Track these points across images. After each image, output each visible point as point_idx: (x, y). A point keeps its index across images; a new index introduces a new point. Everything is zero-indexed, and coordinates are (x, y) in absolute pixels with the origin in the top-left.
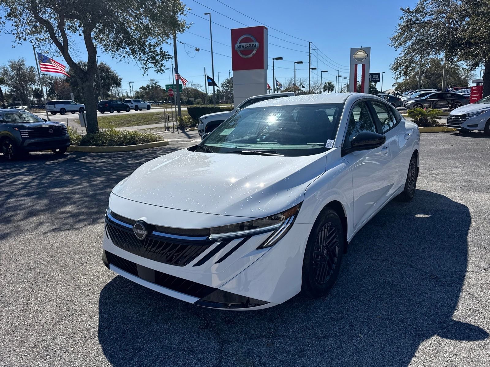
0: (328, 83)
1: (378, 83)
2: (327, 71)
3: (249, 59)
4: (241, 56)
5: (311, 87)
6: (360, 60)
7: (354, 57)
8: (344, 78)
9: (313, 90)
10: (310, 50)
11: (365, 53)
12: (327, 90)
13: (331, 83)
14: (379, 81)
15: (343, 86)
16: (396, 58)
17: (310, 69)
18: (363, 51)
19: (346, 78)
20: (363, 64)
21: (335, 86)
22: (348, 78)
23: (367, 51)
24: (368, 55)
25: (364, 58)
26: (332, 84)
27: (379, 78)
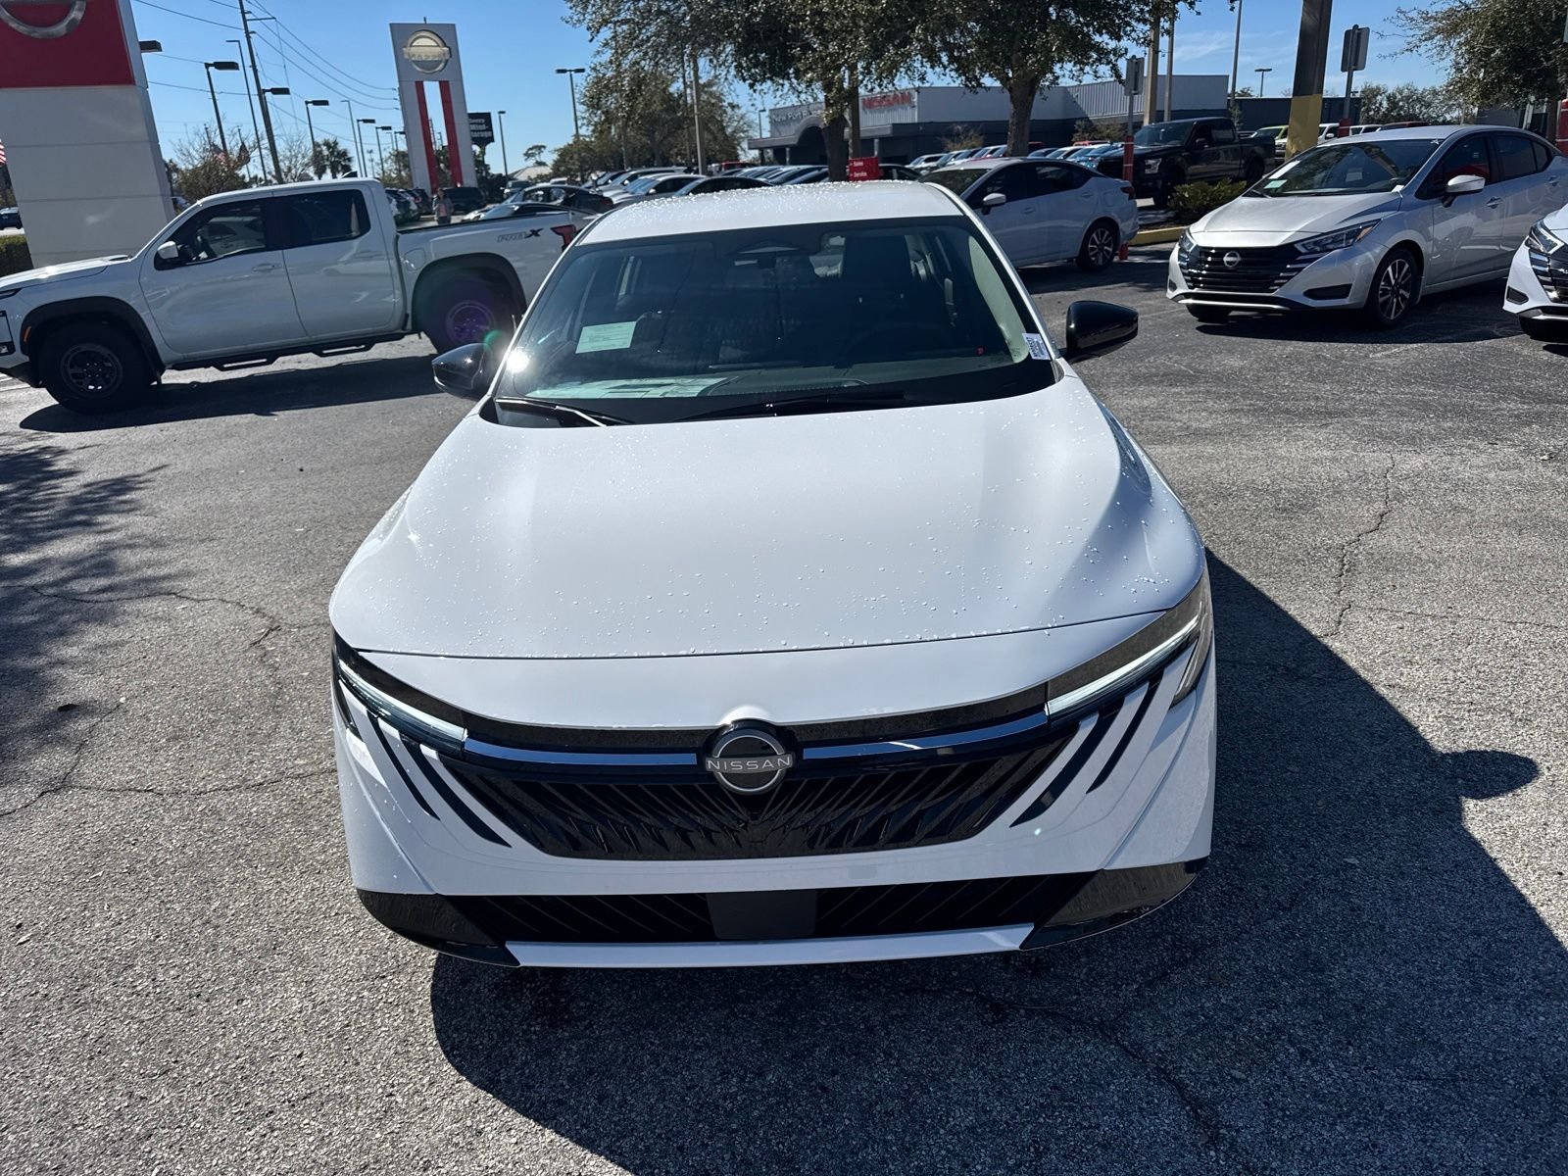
0: (327, 144)
1: (489, 148)
2: (325, 103)
3: (59, 40)
4: (14, 25)
5: (280, 158)
6: (429, 67)
7: (406, 57)
8: (384, 128)
9: (290, 169)
10: (245, 21)
11: (440, 42)
12: (328, 171)
13: (336, 143)
14: (491, 139)
15: (385, 155)
16: (593, 66)
17: (261, 93)
18: (434, 37)
19: (389, 128)
20: (440, 82)
21: (352, 153)
22: (399, 125)
23: (446, 34)
24: (453, 52)
25: (440, 62)
26: (341, 147)
27: (490, 129)
